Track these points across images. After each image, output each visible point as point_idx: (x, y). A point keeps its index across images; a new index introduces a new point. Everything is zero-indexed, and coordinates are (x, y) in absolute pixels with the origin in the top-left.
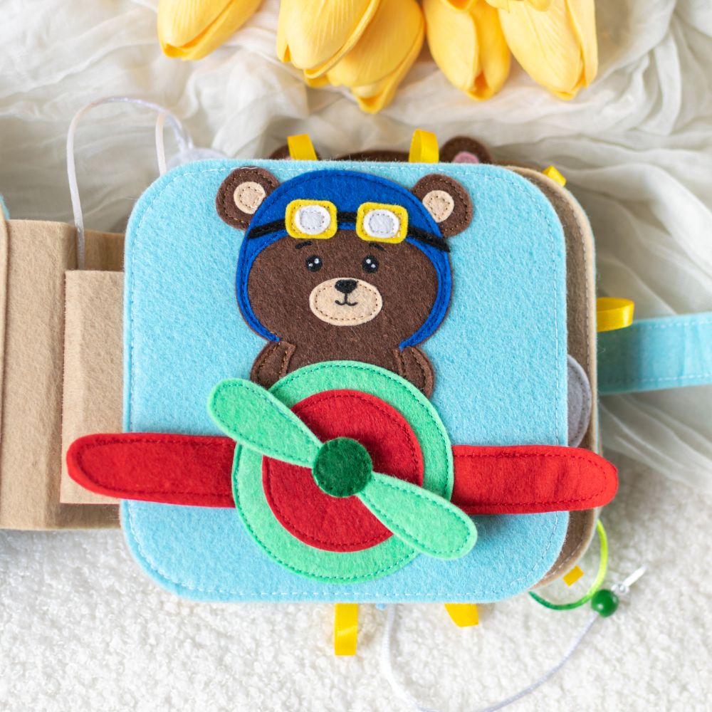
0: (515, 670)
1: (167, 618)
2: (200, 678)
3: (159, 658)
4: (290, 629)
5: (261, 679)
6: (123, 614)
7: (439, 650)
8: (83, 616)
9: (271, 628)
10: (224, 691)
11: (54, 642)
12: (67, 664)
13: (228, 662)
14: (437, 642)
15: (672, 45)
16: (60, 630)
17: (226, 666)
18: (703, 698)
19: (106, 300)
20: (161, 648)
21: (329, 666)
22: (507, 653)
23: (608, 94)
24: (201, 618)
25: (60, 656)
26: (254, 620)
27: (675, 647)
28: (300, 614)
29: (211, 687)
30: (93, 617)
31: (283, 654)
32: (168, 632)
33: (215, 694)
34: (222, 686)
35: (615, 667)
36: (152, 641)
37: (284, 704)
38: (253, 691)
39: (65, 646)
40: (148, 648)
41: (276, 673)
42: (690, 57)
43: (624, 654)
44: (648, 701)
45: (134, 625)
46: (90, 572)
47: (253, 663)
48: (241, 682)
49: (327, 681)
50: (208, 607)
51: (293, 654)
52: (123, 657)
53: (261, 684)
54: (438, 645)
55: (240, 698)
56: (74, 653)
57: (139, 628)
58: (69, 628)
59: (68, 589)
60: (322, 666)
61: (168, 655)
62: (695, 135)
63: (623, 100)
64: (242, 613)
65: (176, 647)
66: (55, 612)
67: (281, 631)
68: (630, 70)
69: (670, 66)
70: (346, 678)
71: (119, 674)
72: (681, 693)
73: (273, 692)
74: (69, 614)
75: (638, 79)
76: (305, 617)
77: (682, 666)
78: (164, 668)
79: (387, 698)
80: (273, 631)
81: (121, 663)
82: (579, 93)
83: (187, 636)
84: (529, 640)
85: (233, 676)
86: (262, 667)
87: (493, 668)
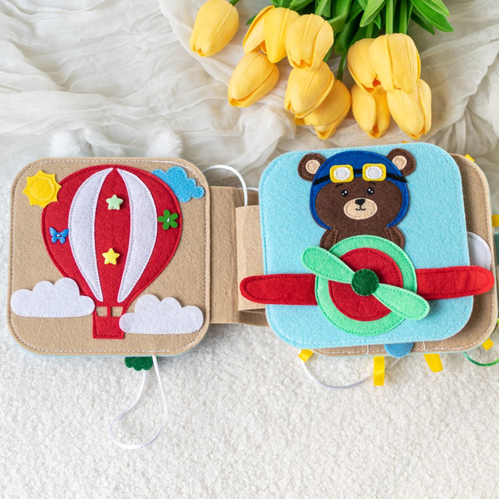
0: (368, 406)
2: (221, 394)
3: (202, 383)
4: (265, 377)
5: (249, 397)
7: (333, 393)
10: (232, 401)
17: (233, 390)
18: (456, 432)
19: (252, 218)
20: (203, 379)
21: (281, 395)
22: (365, 398)
24: (222, 366)
26: (248, 370)
27: (444, 405)
28: (270, 369)
29: (226, 399)
31: (260, 387)
32: (207, 372)
33: (227, 402)
34: (231, 399)
35: (415, 412)
37: (259, 411)
38: (245, 403)
40: (197, 378)
41: (256, 396)
43: (421, 405)
44: (430, 429)
48: (240, 398)
49: (280, 402)
50: (227, 362)
51: (265, 388)
53: (249, 400)
55: (239, 405)
60: (278, 395)
61: (206, 382)
64: (242, 366)
65: (210, 379)
67: (260, 376)
70: (289, 402)
71: (182, 389)
72: (446, 427)
73: (254, 404)
76: (272, 371)
77: (447, 414)
78: (204, 388)
79: (307, 413)
80: (256, 376)
83: (215, 374)
84: (376, 393)
85: (236, 395)
86: (250, 392)
87: (358, 405)
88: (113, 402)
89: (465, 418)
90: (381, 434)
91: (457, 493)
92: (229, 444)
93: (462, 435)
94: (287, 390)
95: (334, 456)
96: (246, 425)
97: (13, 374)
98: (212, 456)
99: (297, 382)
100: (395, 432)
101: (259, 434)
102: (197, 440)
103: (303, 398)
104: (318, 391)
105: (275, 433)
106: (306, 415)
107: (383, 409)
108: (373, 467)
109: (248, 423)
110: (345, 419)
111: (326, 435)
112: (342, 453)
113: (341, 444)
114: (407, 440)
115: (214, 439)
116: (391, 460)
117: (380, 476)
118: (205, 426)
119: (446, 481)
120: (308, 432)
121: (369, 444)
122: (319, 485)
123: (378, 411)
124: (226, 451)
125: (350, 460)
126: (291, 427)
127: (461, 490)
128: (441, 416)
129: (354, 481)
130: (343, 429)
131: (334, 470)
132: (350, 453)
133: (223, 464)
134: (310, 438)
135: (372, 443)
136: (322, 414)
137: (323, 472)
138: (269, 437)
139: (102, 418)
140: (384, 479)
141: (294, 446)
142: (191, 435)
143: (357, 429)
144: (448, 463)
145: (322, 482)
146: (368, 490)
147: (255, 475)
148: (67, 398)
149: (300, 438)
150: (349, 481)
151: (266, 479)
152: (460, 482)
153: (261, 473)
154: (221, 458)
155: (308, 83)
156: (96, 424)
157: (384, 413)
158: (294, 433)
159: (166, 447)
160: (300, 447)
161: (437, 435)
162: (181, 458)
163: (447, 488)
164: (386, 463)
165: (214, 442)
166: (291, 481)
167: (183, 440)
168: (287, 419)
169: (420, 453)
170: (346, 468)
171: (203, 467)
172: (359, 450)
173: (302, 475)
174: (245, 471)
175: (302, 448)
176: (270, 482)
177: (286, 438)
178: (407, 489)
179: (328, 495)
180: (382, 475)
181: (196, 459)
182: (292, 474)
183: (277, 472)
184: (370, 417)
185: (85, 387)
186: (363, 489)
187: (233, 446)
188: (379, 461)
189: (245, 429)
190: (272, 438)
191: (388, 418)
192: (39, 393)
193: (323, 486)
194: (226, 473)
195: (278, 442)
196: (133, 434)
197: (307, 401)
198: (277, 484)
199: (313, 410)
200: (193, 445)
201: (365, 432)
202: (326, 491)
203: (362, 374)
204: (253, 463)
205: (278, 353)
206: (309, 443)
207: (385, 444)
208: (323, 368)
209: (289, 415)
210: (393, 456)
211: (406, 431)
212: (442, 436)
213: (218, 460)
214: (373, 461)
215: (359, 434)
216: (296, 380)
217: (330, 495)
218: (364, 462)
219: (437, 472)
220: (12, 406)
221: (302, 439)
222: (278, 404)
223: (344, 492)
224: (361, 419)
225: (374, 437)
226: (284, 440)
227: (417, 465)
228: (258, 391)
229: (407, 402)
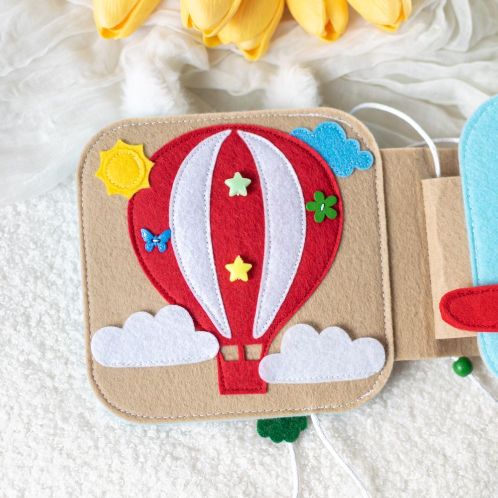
0: (408, 447)
1: (151, 441)
2: (180, 481)
3: (148, 470)
4: (241, 439)
5: (224, 476)
6: (118, 443)
8: (89, 448)
9: (227, 440)
10: (199, 488)
11: (71, 469)
12: (83, 484)
13: (199, 468)
16: (74, 460)
17: (198, 471)
20: (149, 463)
21: (273, 462)
23: (420, 25)
24: (175, 439)
25: (77, 479)
28: (247, 427)
29: (189, 487)
30: (97, 448)
31: (238, 457)
32: (153, 452)
33: (193, 492)
34: (197, 486)
35: (481, 436)
36: (142, 459)
37: (244, 492)
38: (220, 486)
39: (79, 472)
40: (140, 465)
41: (235, 472)
43: (487, 425)
45: (127, 450)
46: (90, 416)
47: (217, 467)
48: (211, 481)
49: (273, 473)
50: (179, 430)
52: (123, 474)
53: (225, 480)
54: (350, 437)
55: (212, 492)
56: (87, 475)
57: (131, 451)
58: (80, 457)
59: (76, 429)
60: (268, 463)
61: (155, 468)
62: (485, 51)
63: (431, 29)
65: (160, 462)
66: (69, 448)
68: (433, 8)
70: (287, 469)
71: (121, 486)
73: (235, 485)
74: (79, 447)
75: (440, 13)
78: (153, 477)
79: (319, 480)
80: (228, 442)
81: (121, 478)
82: (400, 26)
83: (167, 453)
84: (415, 424)
85: (205, 477)
86: (224, 468)
87: (392, 447)
90: (437, 482)
94: (281, 452)
107: (433, 445)
114: (478, 481)
123: (425, 450)
143: (399, 485)
157: (434, 450)
184: (414, 461)
191: (441, 457)
199: (326, 473)
201: (413, 486)
211: (472, 468)
215: (404, 491)
222: (271, 476)
224: (402, 469)
228: (235, 464)
229: (466, 425)
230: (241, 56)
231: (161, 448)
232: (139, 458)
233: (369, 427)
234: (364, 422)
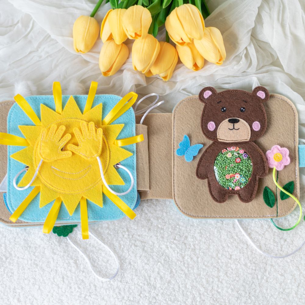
0: (232, 241)
2: (138, 255)
3: (125, 251)
4: (163, 237)
5: (156, 253)
7: (208, 238)
9: (156, 238)
10: (146, 258)
12: (99, 257)
13: (146, 250)
14: (207, 235)
15: (252, 45)
16: (95, 248)
17: (145, 251)
18: (292, 243)
20: (125, 248)
21: (176, 247)
24: (135, 238)
25: (97, 255)
26: (151, 237)
28: (165, 232)
29: (142, 257)
31: (161, 245)
32: (127, 243)
33: (143, 260)
34: (145, 257)
35: (262, 236)
36: (122, 247)
37: (164, 260)
38: (155, 257)
39: (98, 252)
41: (160, 251)
42: (258, 48)
44: (274, 245)
46: (101, 230)
47: (153, 249)
48: (151, 255)
49: (176, 251)
51: (164, 245)
53: (157, 255)
55: (151, 260)
56: (101, 254)
57: (118, 244)
58: (98, 247)
60: (174, 247)
61: (128, 250)
65: (130, 248)
66: (93, 243)
67: (159, 238)
69: (252, 51)
70: (181, 250)
72: (284, 242)
73: (160, 257)
76: (166, 233)
78: (127, 254)
80: (157, 239)
83: (132, 244)
84: (235, 231)
85: (148, 253)
86: (156, 249)
87: (225, 241)
88: (75, 276)
89: (296, 233)
90: (244, 256)
91: (300, 283)
92: (151, 285)
93: (296, 244)
95: (217, 277)
96: (158, 270)
97: (13, 273)
98: (141, 295)
99: (184, 236)
100: (252, 253)
101: (167, 274)
102: (130, 287)
103: (190, 245)
104: (198, 238)
105: (177, 271)
106: (194, 256)
108: (243, 278)
109: (159, 269)
110: (219, 252)
111: (209, 265)
112: (221, 274)
113: (220, 268)
115: (141, 284)
116: (254, 271)
117: (248, 283)
118: (133, 277)
119: (292, 277)
120: (197, 266)
121: (237, 265)
122: (212, 298)
123: (239, 242)
124: (149, 290)
125: (228, 277)
126: (186, 265)
127: (303, 280)
128: (280, 236)
129: (232, 290)
130: (219, 259)
131: (219, 286)
132: (227, 273)
133: (149, 298)
134: (199, 269)
135: (239, 263)
136: (203, 253)
137: (212, 288)
138: (174, 275)
139: (71, 288)
140: (252, 284)
141: (191, 277)
142: (126, 285)
143: (228, 257)
144: (290, 264)
145: (213, 295)
146: (243, 293)
147: (171, 301)
148: (47, 280)
149: (193, 270)
150: (230, 291)
151: (178, 301)
152: (301, 274)
153: (174, 299)
154: (147, 295)
155: (141, 51)
156: (68, 292)
157: (243, 242)
158: (189, 268)
159: (113, 296)
160: (194, 276)
161: (280, 248)
162: (123, 301)
163: (293, 281)
164: (251, 274)
165: (141, 286)
166: (194, 298)
167: (122, 290)
168: (183, 261)
169: (271, 262)
170: (226, 283)
171: (138, 303)
172: (232, 270)
173: (200, 294)
174: (164, 300)
175: (196, 277)
176: (181, 302)
177: (185, 272)
178: (268, 287)
179: (218, 302)
180: (250, 282)
181: (132, 299)
182: (193, 294)
183: (184, 296)
185: (56, 271)
186: (239, 293)
187: (153, 285)
188: (246, 274)
189: (158, 273)
190: (176, 275)
191: (246, 245)
192: (30, 281)
193: (214, 297)
194: (152, 303)
195: (180, 277)
196: (91, 293)
197: (192, 246)
198: (186, 303)
199: (197, 252)
200: (129, 291)
201: (234, 257)
202: (216, 300)
203: (224, 221)
204: (168, 293)
205: (167, 221)
206: (199, 272)
207: (247, 262)
208: (198, 224)
209: (183, 258)
210: (254, 268)
212: (283, 248)
213: (146, 297)
214: (242, 274)
215: (230, 259)
216: (184, 235)
217: (220, 302)
218: (237, 276)
219: (285, 272)
220: (16, 292)
221: (195, 271)
222: (175, 253)
223: (228, 298)
224: (229, 250)
225: (240, 259)
226: (184, 274)
227: (271, 270)
228: (160, 248)
229: (256, 232)
230: (162, 80)
231: (130, 242)
232: (121, 246)
233: (215, 233)
234: (213, 230)
